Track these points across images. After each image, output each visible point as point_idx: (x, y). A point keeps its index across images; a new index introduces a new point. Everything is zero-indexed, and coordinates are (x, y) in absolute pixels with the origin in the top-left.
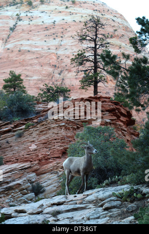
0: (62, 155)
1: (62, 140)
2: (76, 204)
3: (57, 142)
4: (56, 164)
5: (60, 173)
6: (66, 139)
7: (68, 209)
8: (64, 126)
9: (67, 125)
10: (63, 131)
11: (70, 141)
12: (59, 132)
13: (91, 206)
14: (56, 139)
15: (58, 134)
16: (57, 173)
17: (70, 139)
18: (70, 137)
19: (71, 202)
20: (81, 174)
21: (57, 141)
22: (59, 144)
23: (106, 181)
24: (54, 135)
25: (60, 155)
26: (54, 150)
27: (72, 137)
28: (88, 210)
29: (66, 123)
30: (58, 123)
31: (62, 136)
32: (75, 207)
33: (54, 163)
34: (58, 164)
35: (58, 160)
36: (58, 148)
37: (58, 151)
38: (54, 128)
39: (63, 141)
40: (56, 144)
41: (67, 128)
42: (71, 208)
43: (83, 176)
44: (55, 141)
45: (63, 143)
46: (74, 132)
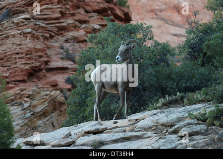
0: (28, 78)
1: (27, 54)
2: (125, 131)
3: (20, 58)
4: (19, 91)
5: (26, 105)
6: (34, 54)
7: (115, 138)
8: (30, 33)
9: (34, 32)
10: (28, 40)
11: (41, 57)
12: (23, 42)
13: (149, 134)
14: (18, 54)
15: (20, 45)
16: (21, 104)
17: (40, 54)
18: (39, 50)
19: (116, 130)
20: (120, 89)
21: (20, 56)
22: (24, 61)
23: (161, 101)
24: (14, 47)
25: (26, 78)
26: (16, 69)
27: (43, 50)
28: (147, 140)
29: (34, 29)
30: (20, 28)
31: (27, 49)
32: (126, 136)
33: (17, 90)
34: (22, 91)
35: (22, 86)
36: (22, 66)
37: (22, 72)
38: (14, 36)
39: (29, 56)
40: (18, 60)
41: (34, 37)
42: (120, 137)
43: (123, 93)
44: (17, 56)
45: (29, 59)
46: (46, 42)
